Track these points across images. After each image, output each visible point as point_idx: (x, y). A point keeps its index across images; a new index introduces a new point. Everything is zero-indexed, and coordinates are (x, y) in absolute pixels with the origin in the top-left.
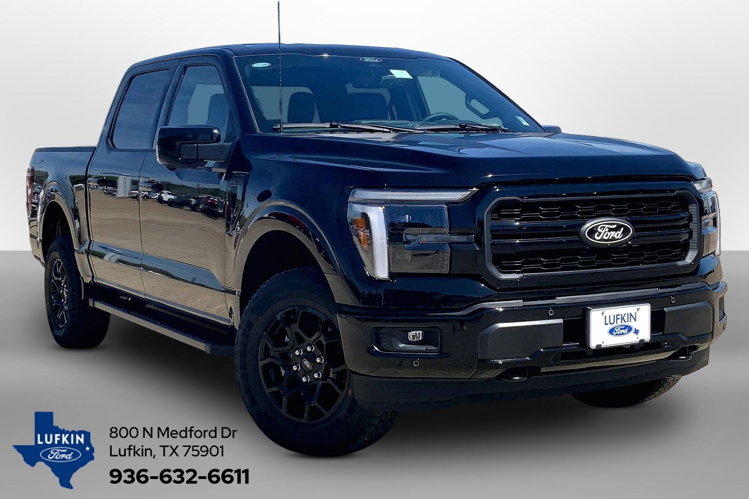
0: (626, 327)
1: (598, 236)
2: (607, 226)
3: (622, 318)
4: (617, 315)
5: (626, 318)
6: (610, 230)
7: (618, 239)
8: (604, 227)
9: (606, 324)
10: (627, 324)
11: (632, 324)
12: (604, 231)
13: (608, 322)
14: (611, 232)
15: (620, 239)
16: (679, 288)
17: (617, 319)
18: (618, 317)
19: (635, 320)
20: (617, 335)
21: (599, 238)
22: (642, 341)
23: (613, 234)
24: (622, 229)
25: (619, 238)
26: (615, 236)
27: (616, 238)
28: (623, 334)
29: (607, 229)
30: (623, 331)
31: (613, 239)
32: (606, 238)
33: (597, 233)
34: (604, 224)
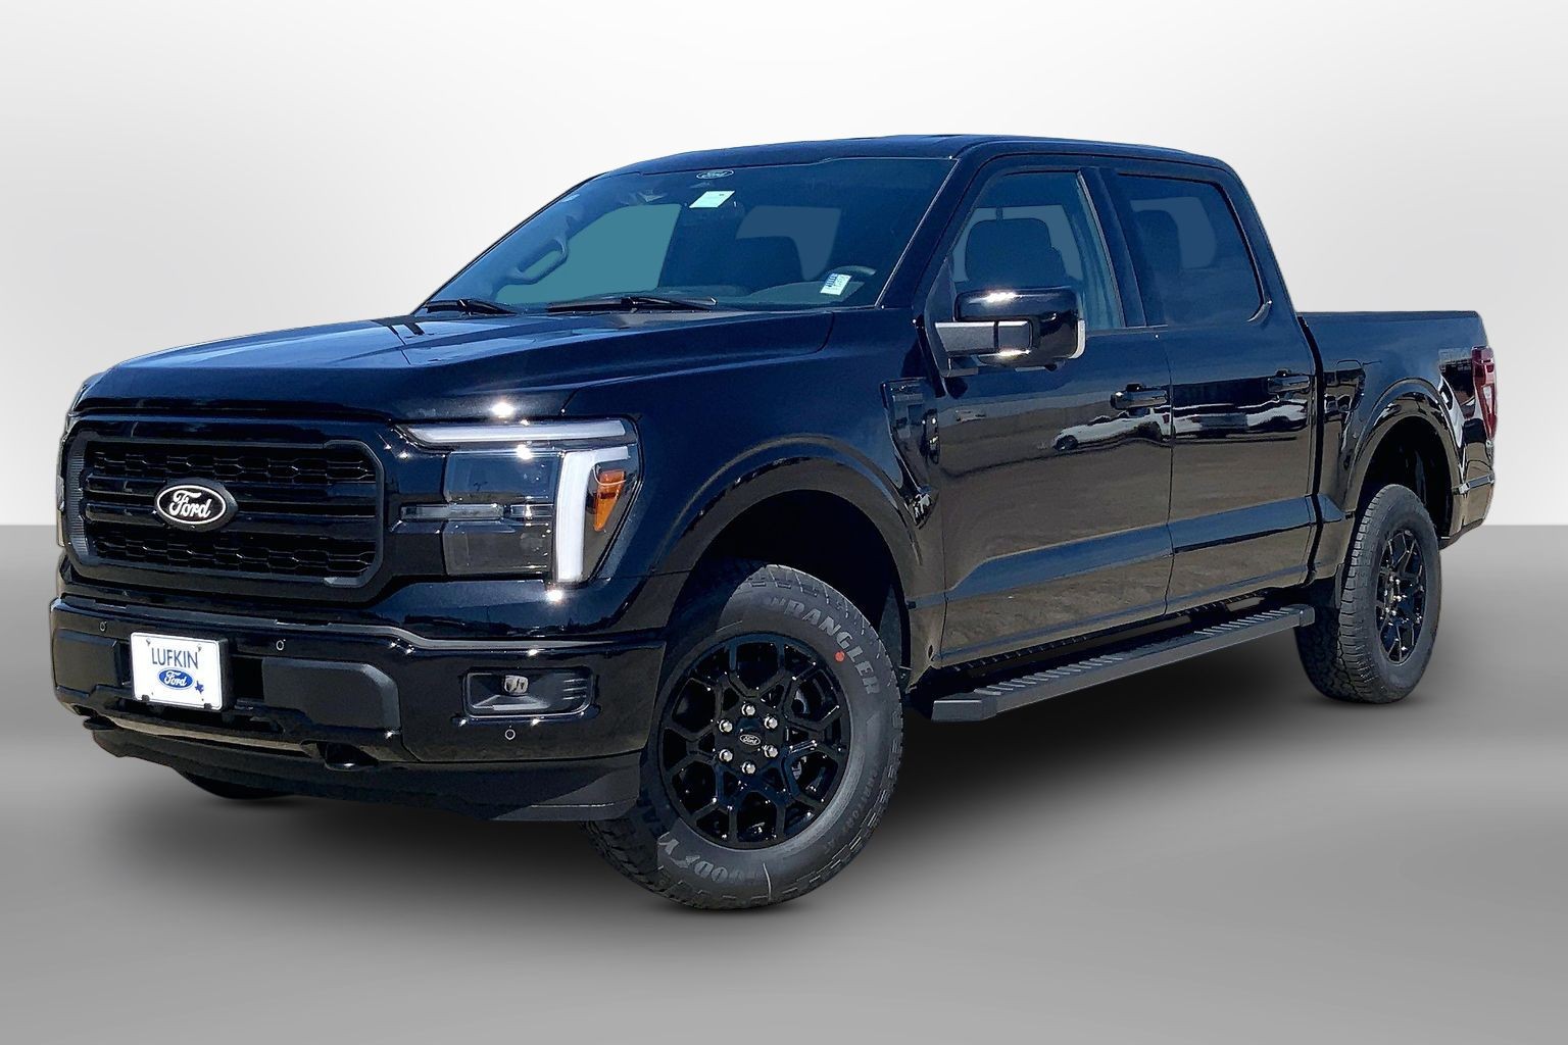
0: (182, 676)
1: (174, 508)
2: (187, 493)
3: (176, 658)
4: (169, 651)
5: (181, 658)
6: (192, 501)
7: (202, 519)
8: (182, 495)
9: (154, 663)
10: (186, 670)
11: (190, 671)
12: (183, 501)
13: (156, 660)
14: (193, 505)
15: (206, 519)
16: (322, 628)
17: (169, 658)
18: (171, 654)
19: (196, 664)
20: (170, 685)
21: (175, 513)
22: (207, 706)
23: (195, 508)
24: (209, 501)
25: (205, 516)
26: (199, 511)
27: (200, 515)
28: (178, 686)
29: (187, 499)
30: (178, 681)
31: (195, 518)
32: (185, 515)
33: (173, 504)
34: (184, 489)
